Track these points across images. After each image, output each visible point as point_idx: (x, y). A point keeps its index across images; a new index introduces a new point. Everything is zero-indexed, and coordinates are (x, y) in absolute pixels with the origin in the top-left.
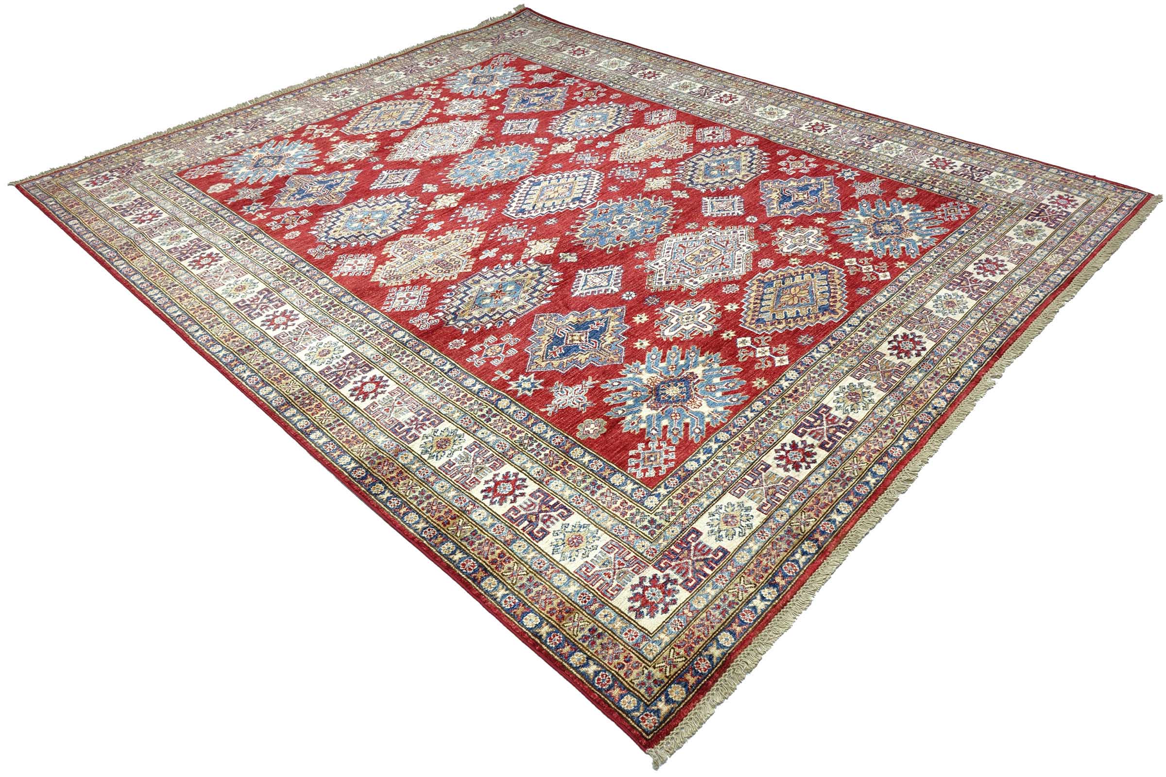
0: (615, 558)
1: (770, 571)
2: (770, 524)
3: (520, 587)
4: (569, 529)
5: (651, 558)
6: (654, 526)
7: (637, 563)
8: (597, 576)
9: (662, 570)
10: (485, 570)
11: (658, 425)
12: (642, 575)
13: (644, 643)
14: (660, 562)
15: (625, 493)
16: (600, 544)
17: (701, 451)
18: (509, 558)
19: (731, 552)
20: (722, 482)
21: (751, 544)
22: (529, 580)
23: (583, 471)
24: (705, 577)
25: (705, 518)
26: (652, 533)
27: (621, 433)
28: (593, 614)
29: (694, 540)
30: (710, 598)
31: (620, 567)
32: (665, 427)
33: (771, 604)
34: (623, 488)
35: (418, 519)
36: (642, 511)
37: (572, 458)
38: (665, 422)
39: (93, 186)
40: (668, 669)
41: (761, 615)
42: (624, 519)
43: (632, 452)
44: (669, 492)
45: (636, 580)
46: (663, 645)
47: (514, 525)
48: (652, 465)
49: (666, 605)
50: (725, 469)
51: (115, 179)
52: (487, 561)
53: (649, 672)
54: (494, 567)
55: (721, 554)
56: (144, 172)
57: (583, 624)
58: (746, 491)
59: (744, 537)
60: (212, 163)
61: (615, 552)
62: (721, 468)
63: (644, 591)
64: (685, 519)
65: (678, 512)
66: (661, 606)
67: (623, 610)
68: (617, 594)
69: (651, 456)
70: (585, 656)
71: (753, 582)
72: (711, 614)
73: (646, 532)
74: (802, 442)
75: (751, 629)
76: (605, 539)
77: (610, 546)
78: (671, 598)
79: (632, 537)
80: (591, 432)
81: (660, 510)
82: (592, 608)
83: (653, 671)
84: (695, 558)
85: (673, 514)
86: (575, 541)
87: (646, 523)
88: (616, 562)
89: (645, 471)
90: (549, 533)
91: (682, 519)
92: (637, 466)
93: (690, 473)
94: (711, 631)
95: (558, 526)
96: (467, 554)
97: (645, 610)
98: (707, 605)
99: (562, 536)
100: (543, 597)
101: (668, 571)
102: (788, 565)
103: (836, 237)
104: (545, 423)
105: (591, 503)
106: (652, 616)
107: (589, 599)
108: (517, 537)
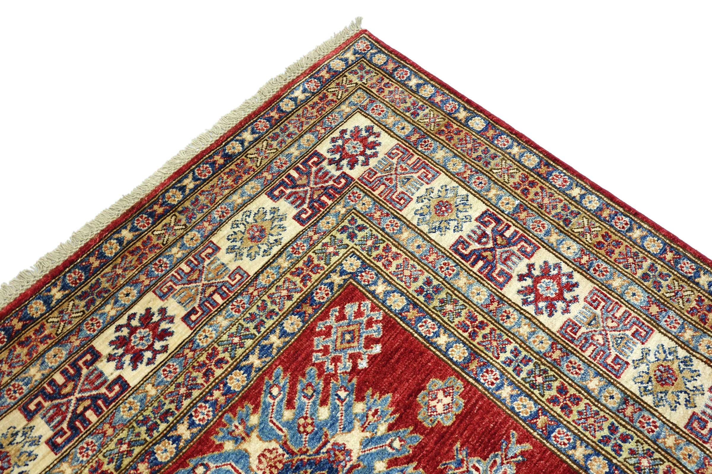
0: (396, 187)
1: (227, 170)
2: (210, 228)
3: (496, 157)
4: (453, 224)
5: (355, 190)
6: (351, 230)
7: (371, 182)
8: (415, 168)
9: (344, 175)
10: (539, 175)
11: (335, 408)
12: (367, 168)
13: (365, 104)
14: (346, 185)
15: (386, 281)
16: (413, 205)
17: (275, 351)
18: (516, 188)
19: (264, 194)
20: (255, 293)
21: (240, 201)
22: (487, 164)
23: (445, 319)
24: (298, 167)
25: (286, 237)
26: (353, 221)
27: (394, 392)
28: (416, 129)
29: (304, 211)
30: (296, 145)
31: (389, 177)
32: (324, 403)
33: (235, 137)
34: (389, 288)
35: (645, 244)
36: (365, 253)
37: (464, 343)
38: (324, 413)
40: (344, 82)
41: (249, 126)
42: (387, 242)
43: (377, 349)
44: (328, 277)
45: (373, 162)
46: (347, 102)
47: (521, 232)
48: (349, 325)
49: (342, 137)
50: (248, 315)
52: (540, 184)
53: (361, 80)
54: (531, 179)
55: (276, 193)
57: (426, 120)
58: (226, 279)
59: (245, 210)
61: (396, 194)
62: (253, 317)
63: (364, 151)
64: (311, 237)
65: (319, 246)
66: (347, 136)
67: (386, 135)
68: (393, 149)
69: (349, 342)
70: (420, 94)
71: (248, 160)
72: (298, 128)
73: (360, 222)
74: (122, 367)
75: (262, 114)
76: (408, 212)
77: (402, 202)
78: (337, 144)
79: (377, 215)
80: (440, 395)
81: (342, 251)
82: (417, 136)
83: (357, 81)
84: (306, 188)
85: (325, 245)
86: (444, 209)
87: (360, 234)
88: (394, 182)
89: (359, 313)
90: (476, 220)
91: (315, 237)
92: (369, 323)
93: (297, 310)
94: (300, 112)
95: (468, 228)
96: (567, 195)
97: (364, 134)
98: (300, 138)
99: (461, 215)
100: (469, 146)
101: (338, 173)
102: (205, 175)
104: (517, 414)
105: (430, 265)
106: (356, 128)
107: (421, 145)
108: (514, 215)
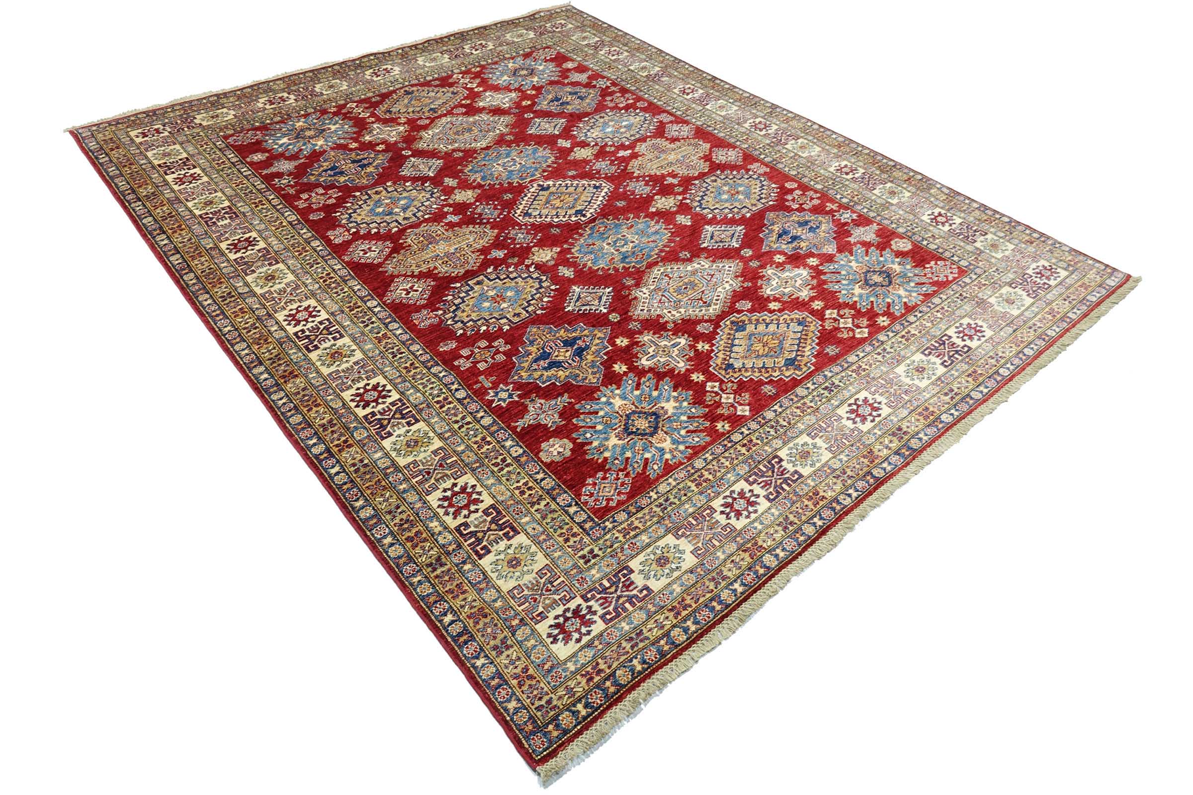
11: (621, 456)
27: (584, 459)
32: (628, 459)
38: (628, 455)
39: (143, 137)
43: (589, 480)
51: (166, 134)
56: (194, 130)
58: (688, 533)
60: (257, 129)
74: (750, 490)
80: (555, 453)
103: (825, 282)
